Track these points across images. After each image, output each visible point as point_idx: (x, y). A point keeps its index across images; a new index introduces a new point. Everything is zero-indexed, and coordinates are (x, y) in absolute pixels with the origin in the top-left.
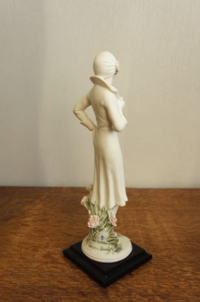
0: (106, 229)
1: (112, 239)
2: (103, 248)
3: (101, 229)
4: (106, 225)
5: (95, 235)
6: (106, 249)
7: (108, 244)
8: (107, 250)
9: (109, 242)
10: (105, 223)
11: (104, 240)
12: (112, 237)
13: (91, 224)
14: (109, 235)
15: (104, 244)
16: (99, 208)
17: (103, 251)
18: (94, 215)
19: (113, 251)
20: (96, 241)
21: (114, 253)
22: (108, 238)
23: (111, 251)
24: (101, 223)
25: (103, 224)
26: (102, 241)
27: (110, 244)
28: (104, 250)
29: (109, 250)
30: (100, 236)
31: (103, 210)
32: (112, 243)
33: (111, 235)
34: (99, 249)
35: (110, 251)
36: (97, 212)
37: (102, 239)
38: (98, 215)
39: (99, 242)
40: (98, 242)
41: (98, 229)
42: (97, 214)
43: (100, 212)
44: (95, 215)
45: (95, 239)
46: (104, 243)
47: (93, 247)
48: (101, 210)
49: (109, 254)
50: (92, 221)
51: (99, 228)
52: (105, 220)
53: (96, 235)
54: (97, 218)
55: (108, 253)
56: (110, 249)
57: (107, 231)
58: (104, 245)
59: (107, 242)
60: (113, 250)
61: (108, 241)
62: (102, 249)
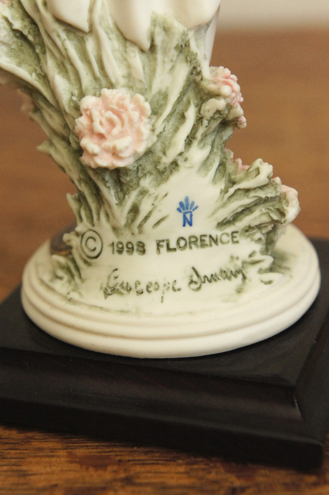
0: (198, 154)
1: (246, 201)
2: (202, 273)
3: (167, 160)
4: (195, 129)
5: (135, 210)
6: (223, 272)
7: (225, 238)
8: (227, 275)
9: (229, 229)
10: (183, 117)
11: (203, 225)
12: (247, 191)
13: (108, 143)
14: (222, 185)
15: (203, 245)
16: (126, 39)
17: (206, 286)
18: (106, 92)
19: (261, 271)
20: (151, 247)
21: (270, 282)
22: (224, 205)
23: (252, 272)
24: (159, 127)
25: (176, 130)
26: (187, 232)
27: (238, 237)
28: (213, 278)
29: (239, 271)
30: (169, 207)
31: (158, 40)
32: (248, 229)
33: (233, 183)
34: (183, 283)
35: (244, 278)
36: (116, 70)
37: (188, 222)
38: (131, 82)
39: (173, 244)
40: (164, 250)
41: (149, 167)
42: (122, 81)
43: (137, 60)
44: (111, 86)
45: (141, 238)
46: (200, 241)
47: (143, 287)
48: (147, 45)
49: (245, 297)
50: (112, 123)
51: (157, 162)
52: (179, 100)
53: (145, 208)
54: (136, 102)
55: (239, 291)
56: (244, 263)
57: (206, 163)
58: (207, 250)
59: (216, 233)
60: (258, 267)
61: (222, 224)
62: (198, 280)
